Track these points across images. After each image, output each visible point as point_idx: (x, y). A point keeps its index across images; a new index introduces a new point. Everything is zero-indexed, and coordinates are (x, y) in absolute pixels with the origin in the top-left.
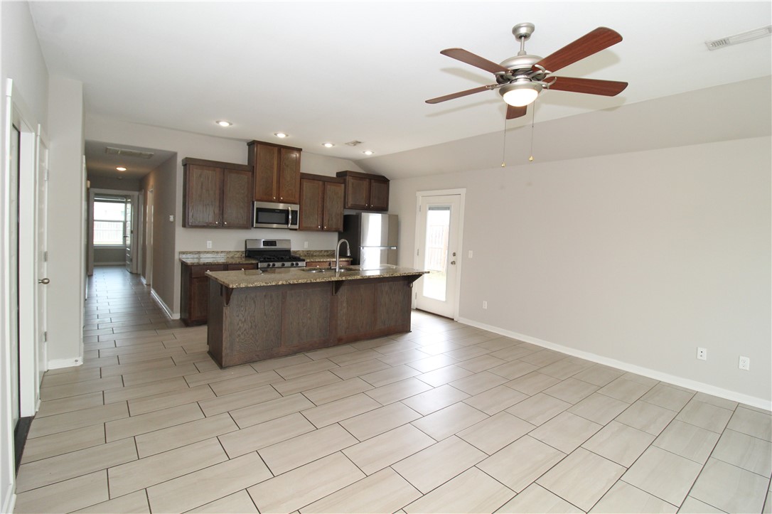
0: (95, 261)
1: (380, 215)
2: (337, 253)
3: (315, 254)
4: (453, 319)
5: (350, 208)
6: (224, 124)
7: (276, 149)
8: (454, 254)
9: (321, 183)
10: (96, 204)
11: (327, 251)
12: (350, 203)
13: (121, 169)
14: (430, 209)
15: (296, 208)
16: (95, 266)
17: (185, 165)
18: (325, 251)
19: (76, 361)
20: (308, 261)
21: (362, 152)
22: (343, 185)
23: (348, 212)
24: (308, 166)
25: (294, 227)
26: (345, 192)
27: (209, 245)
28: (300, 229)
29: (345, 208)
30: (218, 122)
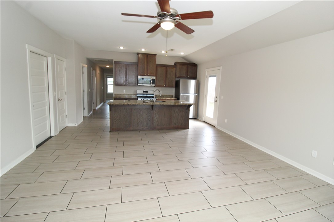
0: (106, 98)
1: (194, 80)
2: (174, 96)
3: (164, 96)
4: (215, 127)
5: (178, 78)
6: (122, 48)
7: (146, 56)
8: (217, 97)
9: (165, 67)
10: (108, 79)
11: (170, 95)
12: (178, 75)
13: (108, 66)
14: (210, 77)
15: (154, 78)
16: (107, 100)
17: (115, 63)
18: (169, 95)
19: (75, 125)
20: (157, 98)
21: (179, 53)
22: (175, 68)
23: (177, 79)
24: (159, 61)
25: (153, 85)
26: (176, 71)
27: (124, 92)
28: (156, 86)
29: (176, 77)
30: (119, 47)
